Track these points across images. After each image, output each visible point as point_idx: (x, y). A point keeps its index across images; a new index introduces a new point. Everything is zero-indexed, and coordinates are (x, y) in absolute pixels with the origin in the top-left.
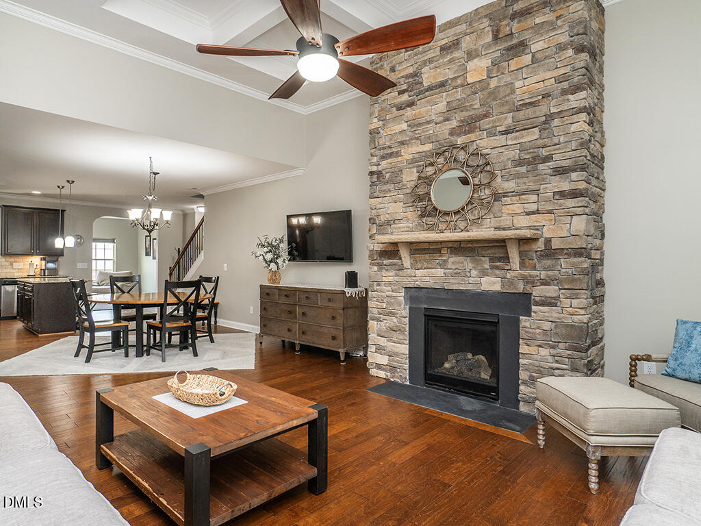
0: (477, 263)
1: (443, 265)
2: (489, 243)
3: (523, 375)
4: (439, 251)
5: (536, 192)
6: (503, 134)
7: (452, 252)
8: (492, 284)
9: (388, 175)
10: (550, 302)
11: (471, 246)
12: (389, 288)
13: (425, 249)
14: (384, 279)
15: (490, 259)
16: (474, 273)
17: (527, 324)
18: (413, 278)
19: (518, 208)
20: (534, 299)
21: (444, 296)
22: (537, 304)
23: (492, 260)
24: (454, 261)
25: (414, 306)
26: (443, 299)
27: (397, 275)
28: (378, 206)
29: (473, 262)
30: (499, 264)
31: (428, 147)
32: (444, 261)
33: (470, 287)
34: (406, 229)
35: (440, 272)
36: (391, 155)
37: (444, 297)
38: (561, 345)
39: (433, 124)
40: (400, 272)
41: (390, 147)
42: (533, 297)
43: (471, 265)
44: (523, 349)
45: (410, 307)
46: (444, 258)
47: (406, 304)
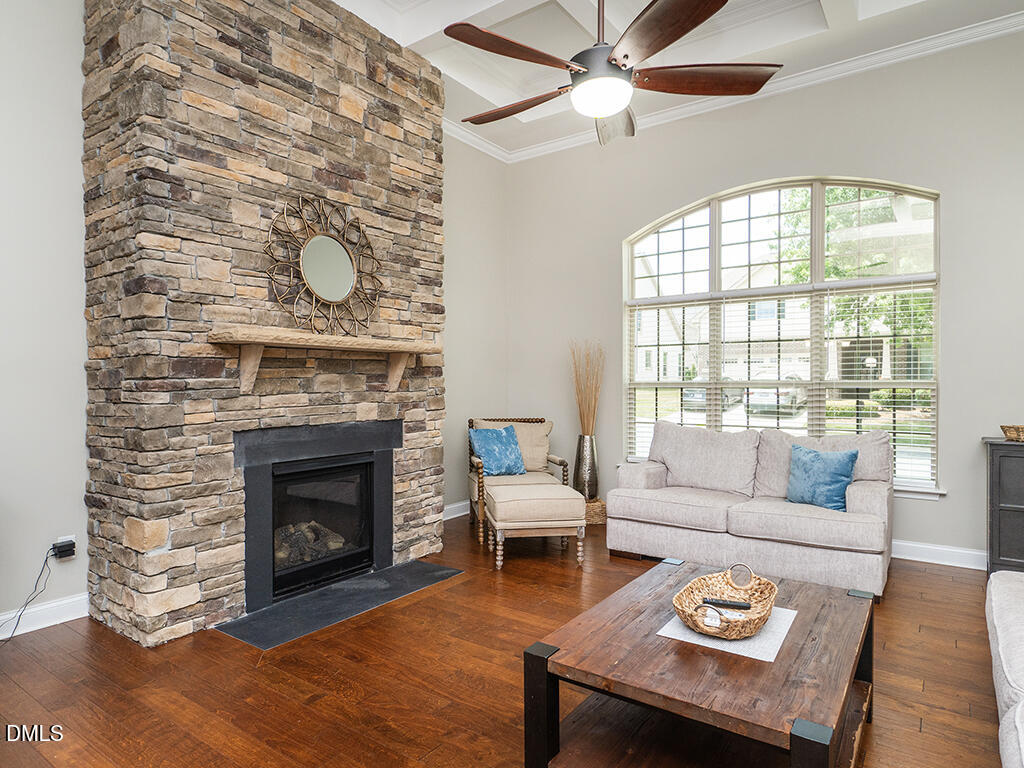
0: (351, 381)
1: (307, 387)
2: (369, 355)
3: (398, 520)
4: (302, 363)
5: (408, 298)
6: (378, 213)
7: (320, 367)
8: (367, 411)
9: (196, 196)
10: (419, 426)
11: (347, 358)
12: (204, 438)
13: (278, 359)
14: (188, 419)
15: (368, 378)
16: (348, 397)
17: (402, 457)
18: (257, 412)
19: (393, 314)
20: (406, 426)
21: (305, 437)
22: (410, 430)
23: (370, 378)
24: (323, 381)
25: (255, 463)
26: (305, 442)
27: (221, 409)
28: (169, 255)
29: (347, 382)
30: (376, 384)
31: (279, 178)
32: (308, 380)
33: (344, 419)
34: (239, 318)
35: (303, 398)
36: (203, 155)
37: (306, 439)
38: (427, 473)
39: (289, 144)
40: (231, 404)
41: (199, 137)
42: (404, 424)
43: (344, 387)
44: (398, 488)
45: (246, 468)
46: (310, 376)
47: (237, 463)
